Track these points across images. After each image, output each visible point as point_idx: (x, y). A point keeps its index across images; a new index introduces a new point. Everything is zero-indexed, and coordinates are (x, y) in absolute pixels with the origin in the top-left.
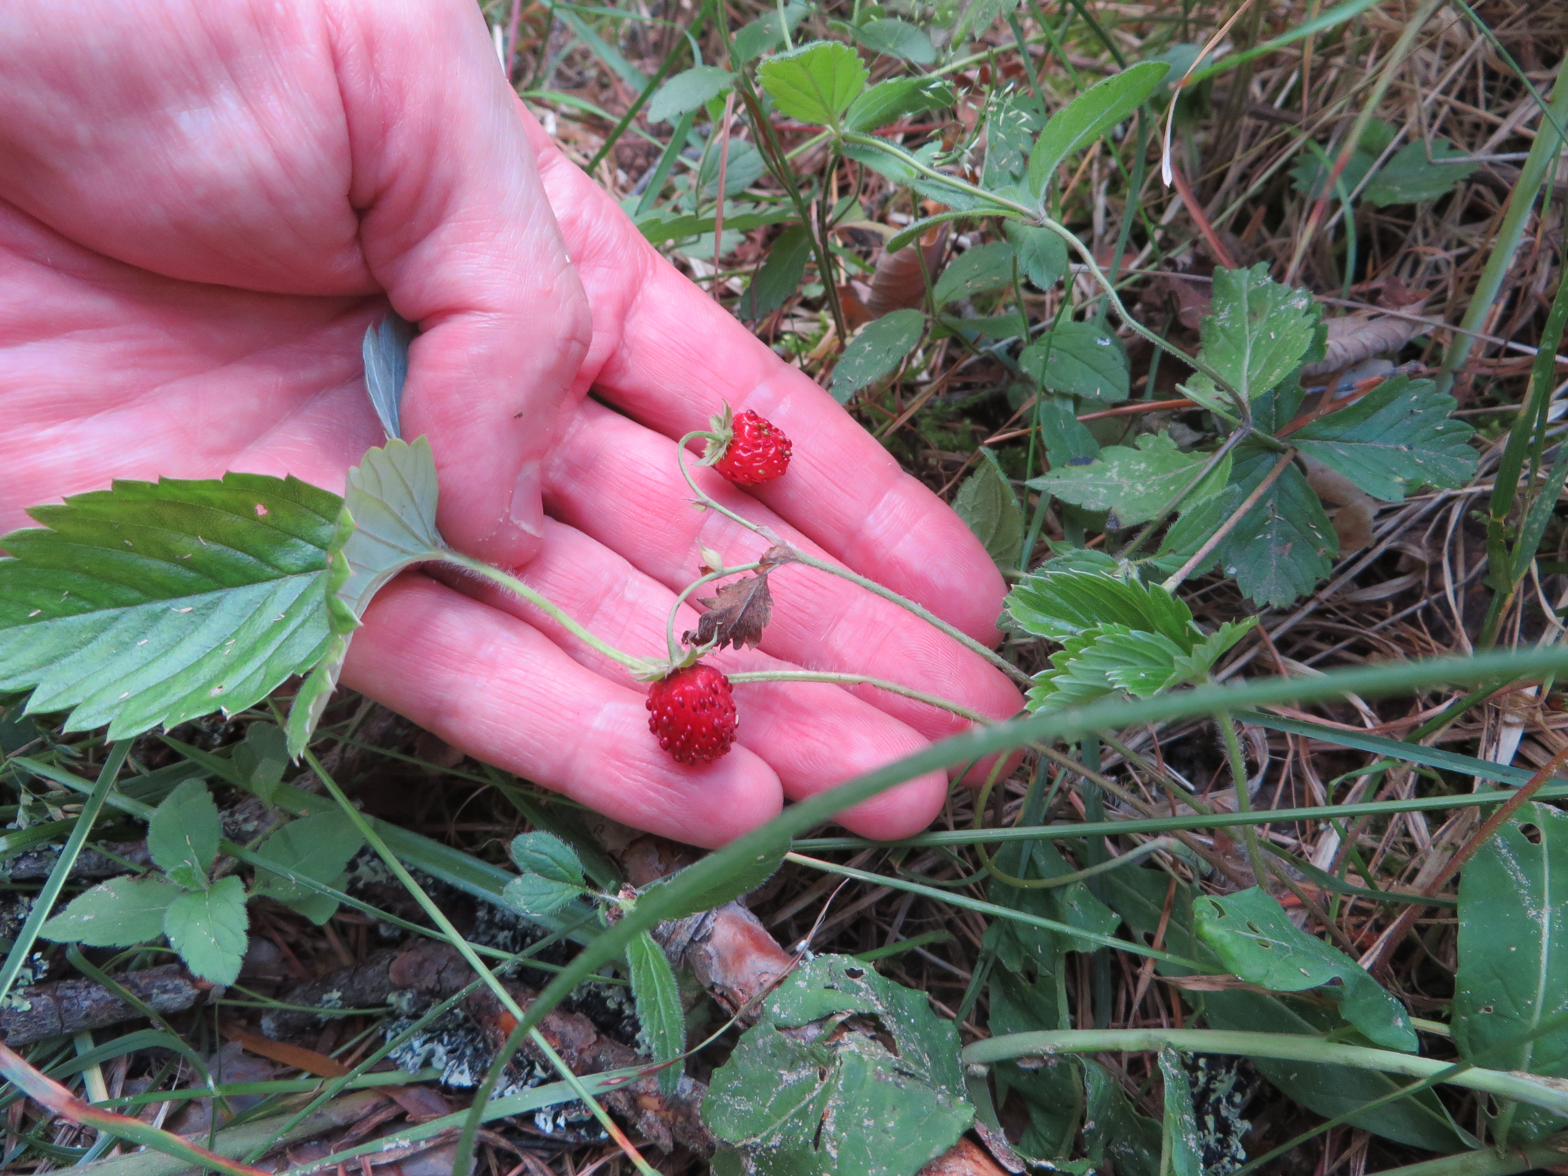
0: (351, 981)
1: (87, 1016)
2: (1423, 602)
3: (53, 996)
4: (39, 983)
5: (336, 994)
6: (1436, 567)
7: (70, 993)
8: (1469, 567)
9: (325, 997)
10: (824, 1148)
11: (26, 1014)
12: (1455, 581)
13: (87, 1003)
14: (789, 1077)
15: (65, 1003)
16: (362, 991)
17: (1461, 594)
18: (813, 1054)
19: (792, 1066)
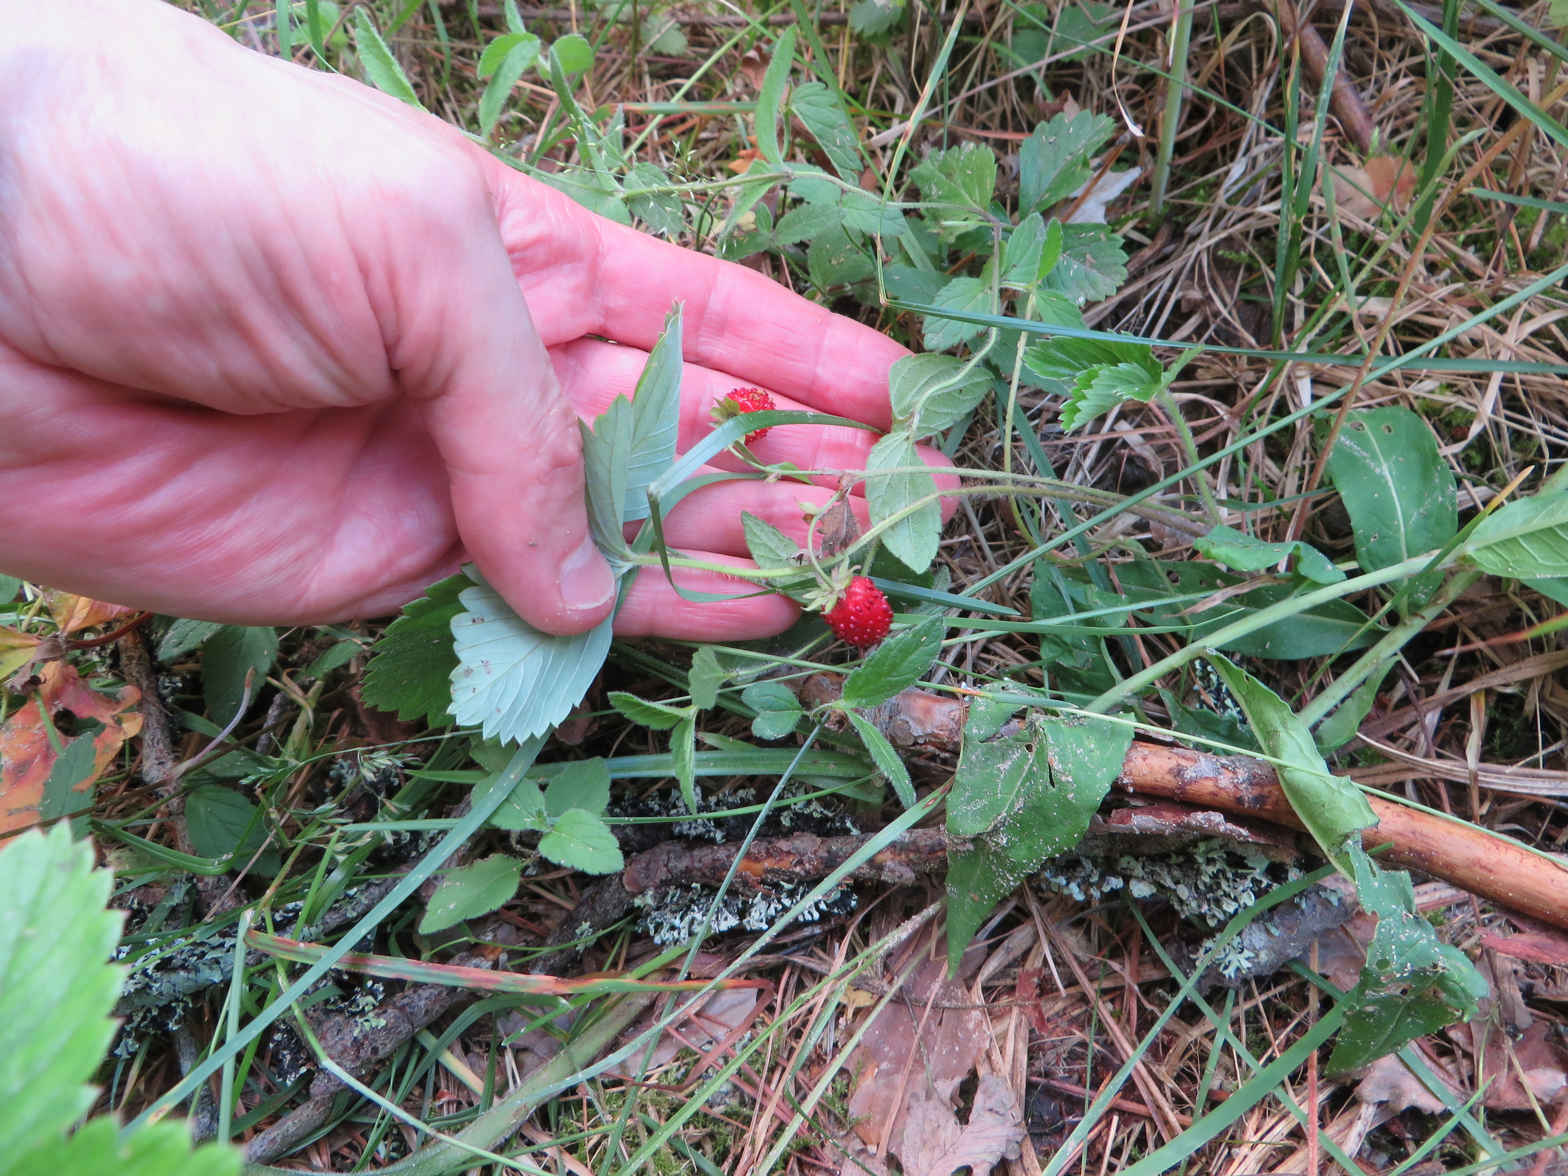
0: (593, 908)
1: (427, 1012)
2: (1213, 327)
3: (396, 1007)
4: (381, 1002)
5: (586, 925)
6: (1209, 298)
7: (406, 1001)
8: (1230, 291)
9: (578, 931)
10: (1060, 782)
11: (384, 1028)
12: (1225, 305)
13: (422, 1003)
14: (1005, 766)
15: (408, 1010)
16: (606, 912)
17: (1234, 312)
18: (1017, 740)
19: (1003, 758)
